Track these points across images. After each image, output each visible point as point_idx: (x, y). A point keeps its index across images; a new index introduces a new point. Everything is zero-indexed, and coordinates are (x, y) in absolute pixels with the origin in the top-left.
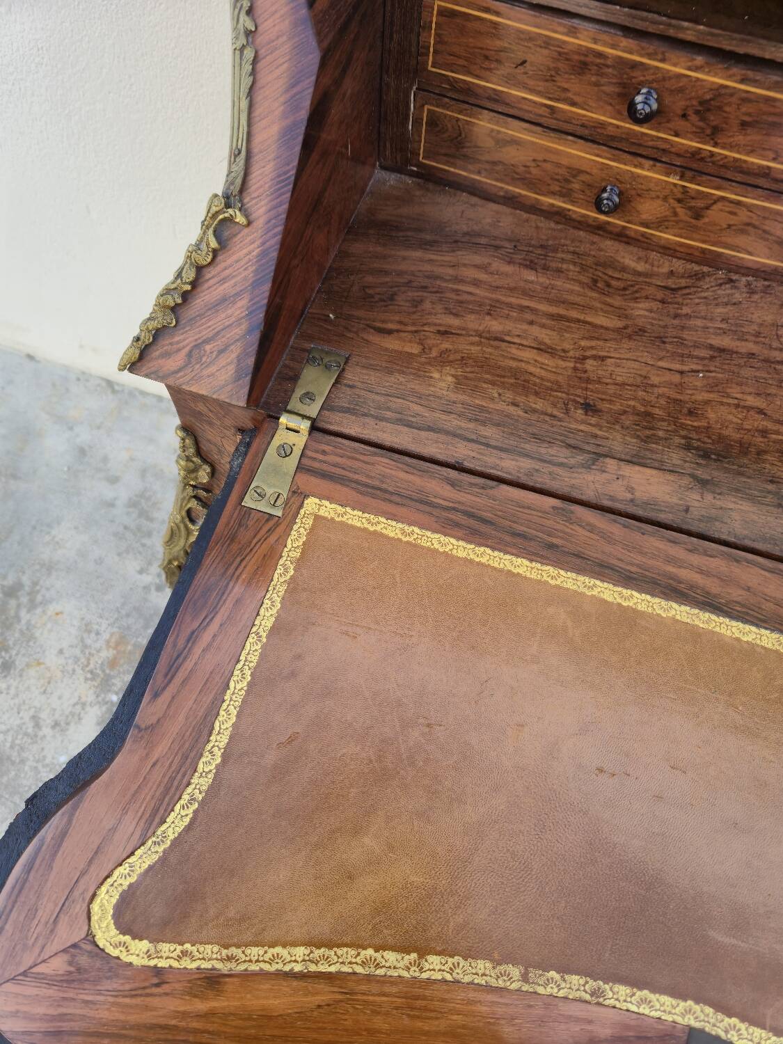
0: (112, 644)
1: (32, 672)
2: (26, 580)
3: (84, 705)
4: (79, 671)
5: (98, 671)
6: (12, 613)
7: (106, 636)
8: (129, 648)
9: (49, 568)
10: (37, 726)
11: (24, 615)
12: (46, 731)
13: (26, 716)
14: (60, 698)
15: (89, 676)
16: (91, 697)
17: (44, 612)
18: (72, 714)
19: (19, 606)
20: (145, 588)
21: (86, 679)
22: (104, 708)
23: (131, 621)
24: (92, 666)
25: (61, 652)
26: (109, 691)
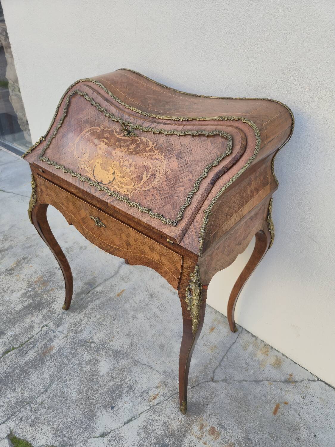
0: (38, 277)
1: (16, 277)
2: (30, 257)
3: (22, 288)
4: (26, 281)
5: (31, 283)
6: (21, 263)
7: (38, 275)
8: (42, 280)
9: (37, 256)
10: (8, 290)
11: (23, 264)
12: (9, 291)
13: (7, 286)
14: (18, 285)
15: (28, 283)
16: (25, 288)
17: (28, 265)
18: (17, 290)
19: (24, 262)
20: (56, 268)
21: (27, 283)
22: (26, 291)
23: (47, 274)
24: (30, 281)
25: (26, 275)
26: (30, 288)
